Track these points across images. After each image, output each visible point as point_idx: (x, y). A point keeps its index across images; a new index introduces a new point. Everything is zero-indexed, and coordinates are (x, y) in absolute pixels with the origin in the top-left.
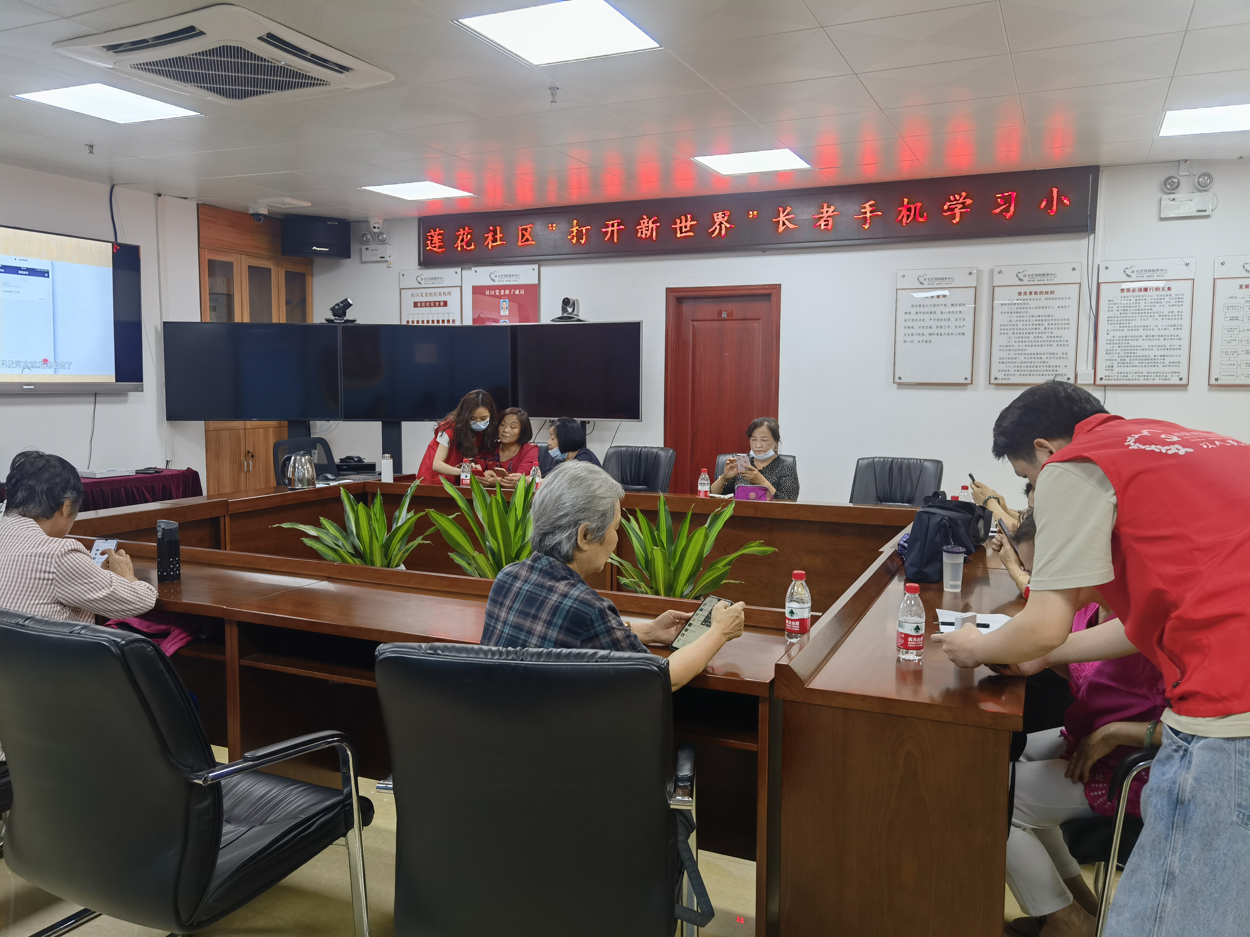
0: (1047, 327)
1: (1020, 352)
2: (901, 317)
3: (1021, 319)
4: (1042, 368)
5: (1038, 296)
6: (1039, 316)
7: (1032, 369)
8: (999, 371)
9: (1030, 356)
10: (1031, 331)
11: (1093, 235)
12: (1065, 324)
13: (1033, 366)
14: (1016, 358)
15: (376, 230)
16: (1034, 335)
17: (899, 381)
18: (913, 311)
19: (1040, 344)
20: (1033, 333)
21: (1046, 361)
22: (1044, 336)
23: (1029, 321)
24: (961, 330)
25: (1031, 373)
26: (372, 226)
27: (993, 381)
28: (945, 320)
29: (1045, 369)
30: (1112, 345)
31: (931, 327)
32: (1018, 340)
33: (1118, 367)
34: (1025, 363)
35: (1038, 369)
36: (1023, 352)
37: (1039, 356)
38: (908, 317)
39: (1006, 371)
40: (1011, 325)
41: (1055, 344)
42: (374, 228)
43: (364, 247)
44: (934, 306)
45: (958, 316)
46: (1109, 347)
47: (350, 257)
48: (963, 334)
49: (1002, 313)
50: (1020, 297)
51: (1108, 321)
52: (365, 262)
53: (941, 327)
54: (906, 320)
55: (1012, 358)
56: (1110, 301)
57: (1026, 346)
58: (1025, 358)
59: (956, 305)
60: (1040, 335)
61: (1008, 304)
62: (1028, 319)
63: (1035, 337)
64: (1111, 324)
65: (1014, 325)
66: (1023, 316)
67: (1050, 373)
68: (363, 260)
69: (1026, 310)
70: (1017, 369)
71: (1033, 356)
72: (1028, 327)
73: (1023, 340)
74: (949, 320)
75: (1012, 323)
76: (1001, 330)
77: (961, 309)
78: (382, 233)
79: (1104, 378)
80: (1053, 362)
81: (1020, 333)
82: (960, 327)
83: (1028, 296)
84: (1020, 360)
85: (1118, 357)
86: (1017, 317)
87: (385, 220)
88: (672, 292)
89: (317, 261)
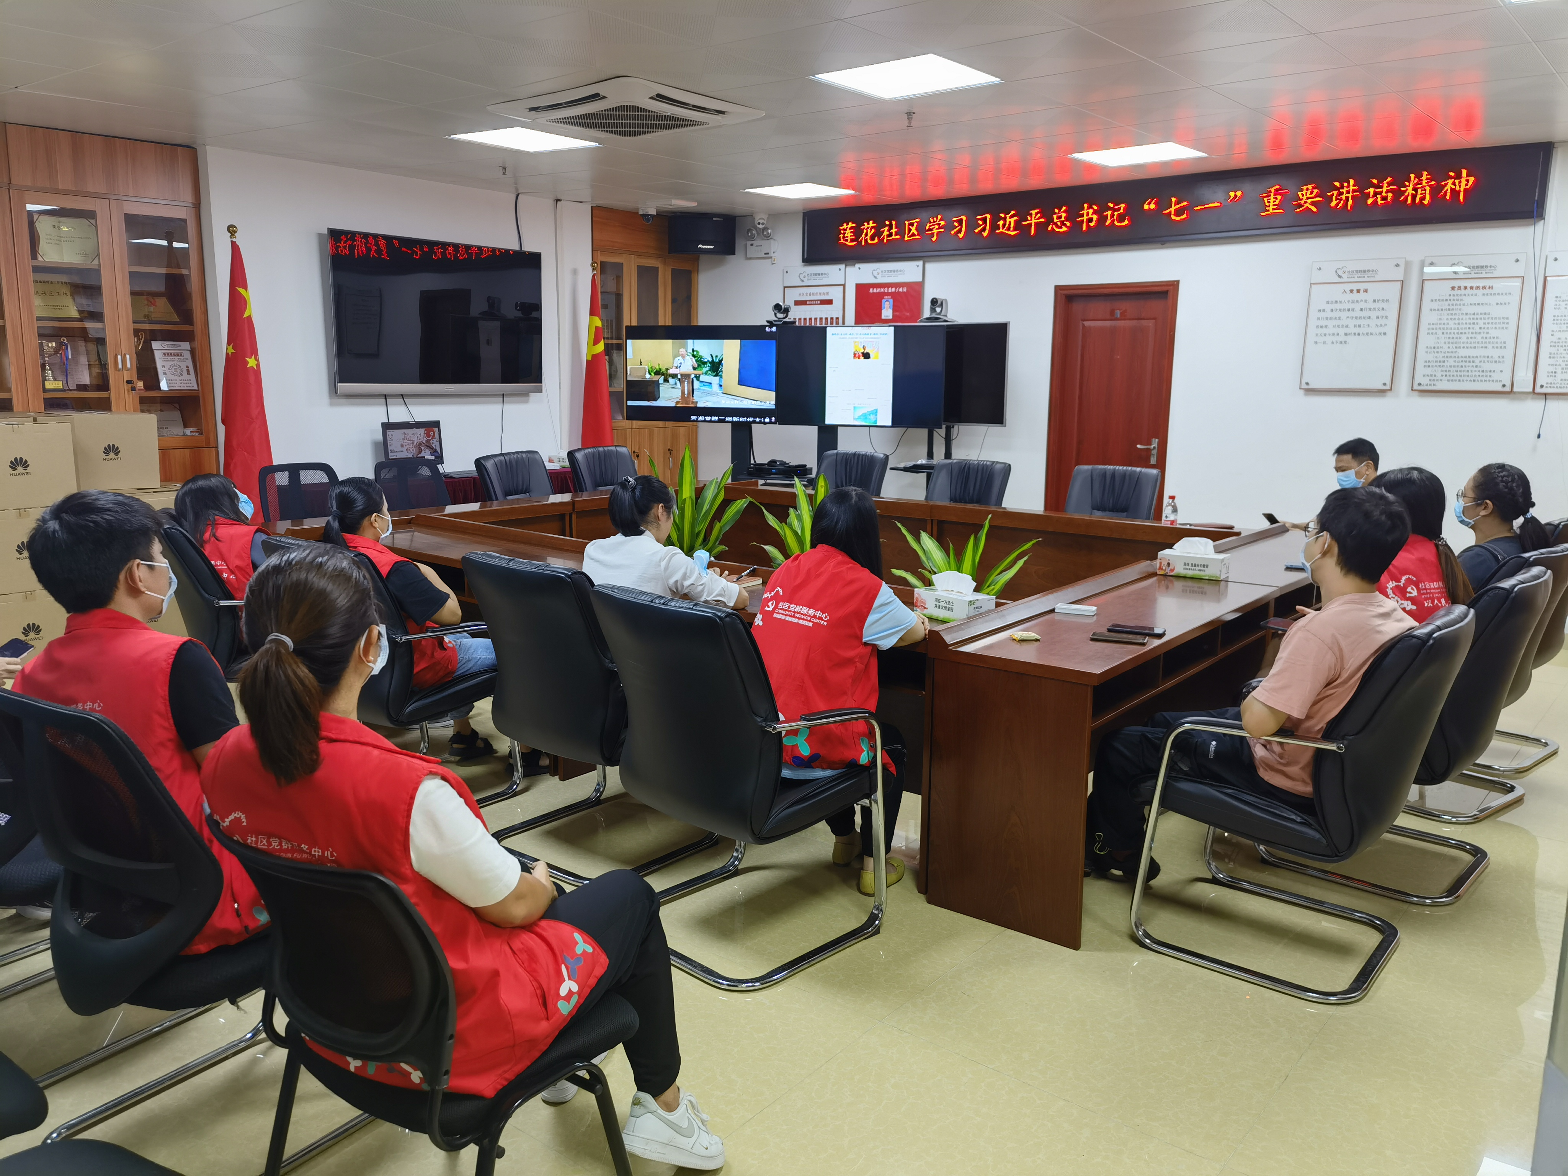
0: (1483, 326)
1: (1449, 355)
2: (1314, 314)
3: (1453, 317)
4: (1474, 373)
5: (1475, 291)
6: (1474, 314)
7: (1462, 374)
8: (1424, 376)
9: (1460, 359)
10: (1463, 331)
11: (1543, 221)
12: (1503, 323)
13: (1464, 371)
14: (1444, 362)
15: (761, 226)
16: (1467, 335)
17: (1306, 387)
18: (1328, 307)
19: (1473, 345)
20: (1465, 333)
21: (1479, 364)
22: (1479, 337)
23: (1462, 319)
24: (1382, 330)
25: (1461, 379)
26: (757, 222)
27: (1416, 387)
28: (1364, 318)
29: (1477, 374)
30: (1557, 348)
31: (1347, 326)
32: (1447, 340)
33: (1562, 373)
34: (1454, 366)
35: (1470, 374)
36: (1453, 355)
37: (1471, 360)
38: (1322, 315)
39: (1431, 375)
40: (1440, 324)
41: (1490, 346)
42: (759, 224)
43: (749, 243)
44: (1353, 302)
45: (1380, 314)
46: (1553, 350)
47: (734, 254)
48: (1385, 334)
49: (1431, 310)
50: (1453, 292)
51: (1554, 320)
52: (750, 259)
53: (1360, 326)
54: (1318, 319)
55: (1440, 362)
56: (1557, 297)
57: (1456, 347)
58: (1455, 361)
59: (1378, 301)
60: (1473, 336)
61: (1439, 300)
62: (1461, 317)
63: (1468, 338)
64: (1557, 324)
65: (1444, 324)
66: (1455, 314)
67: (1483, 379)
68: (748, 256)
69: (1459, 307)
70: (1444, 373)
71: (1464, 359)
72: (1460, 326)
73: (1455, 340)
74: (1369, 318)
75: (1442, 322)
76: (1429, 329)
77: (1384, 305)
78: (766, 229)
79: (1545, 385)
80: (1486, 366)
81: (1450, 333)
82: (1381, 325)
83: (1463, 292)
84: (1449, 364)
85: (1564, 361)
86: (1448, 314)
87: (769, 215)
88: (1061, 290)
89: (703, 257)
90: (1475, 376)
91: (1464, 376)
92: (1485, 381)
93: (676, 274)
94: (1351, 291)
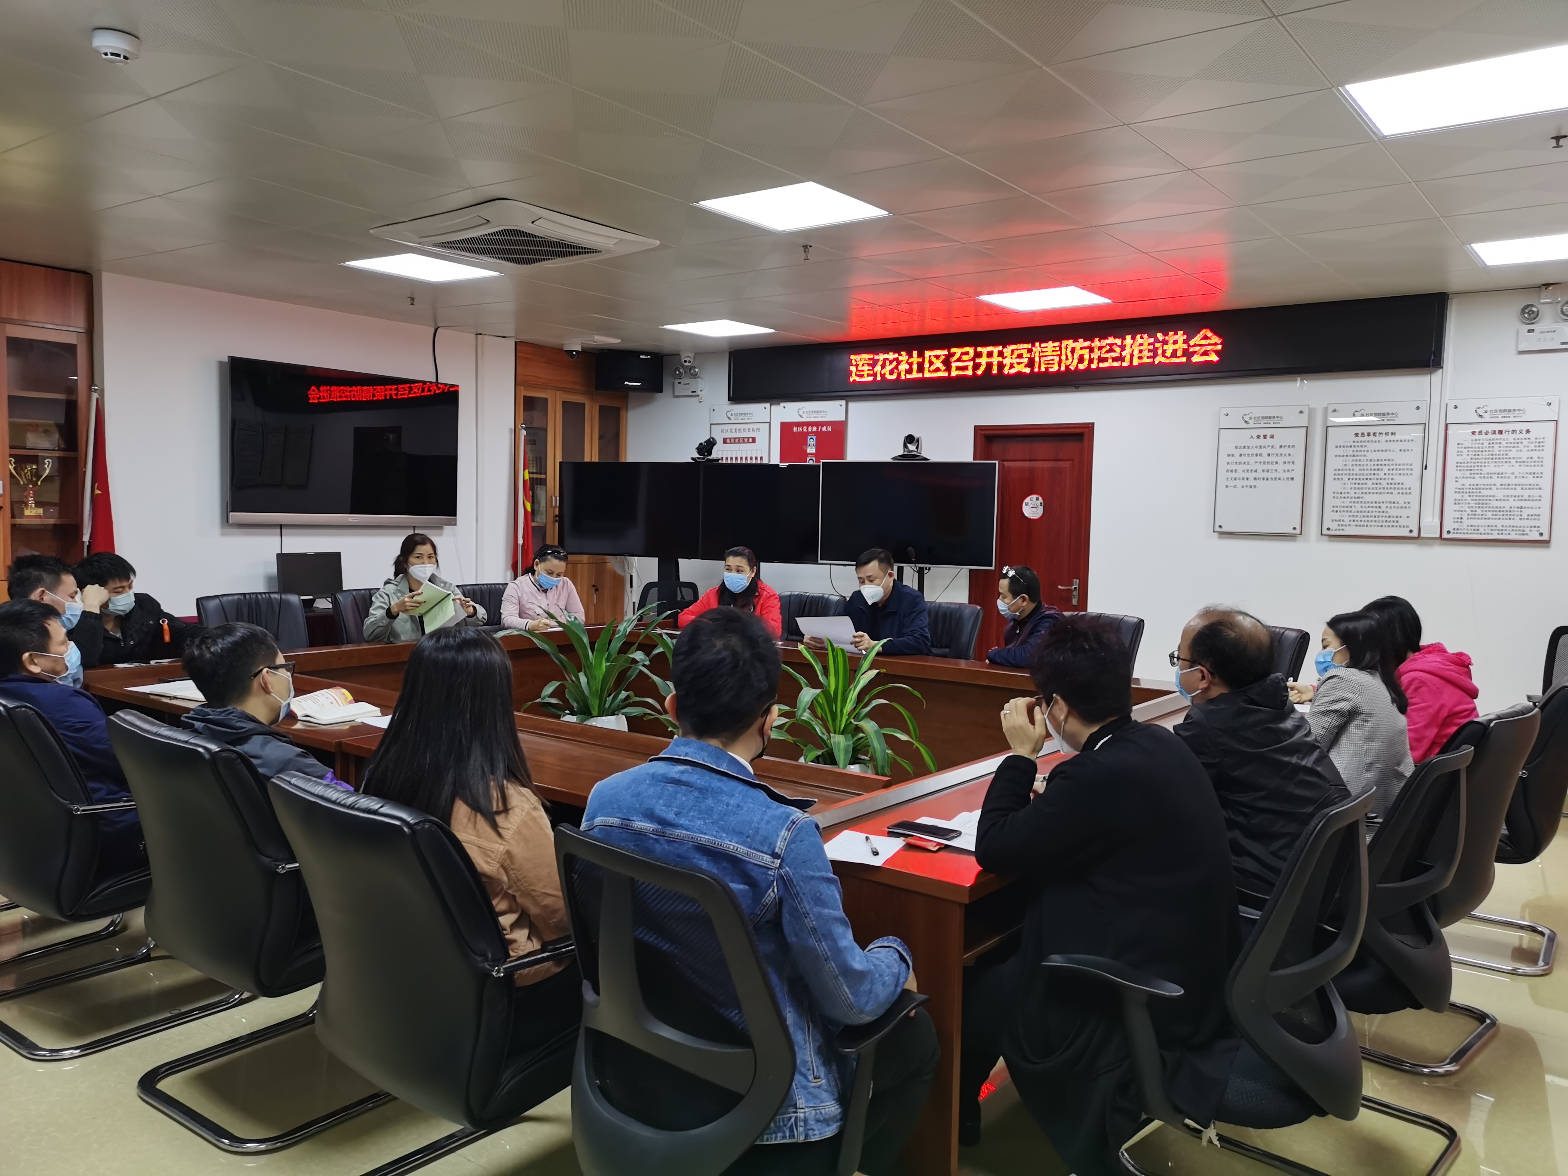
0: (1388, 472)
1: (1356, 500)
2: (1223, 459)
3: (1358, 463)
4: (1381, 519)
5: (1377, 438)
6: (1378, 460)
7: (1370, 519)
8: (1333, 521)
9: (1367, 505)
10: (1369, 477)
11: (1441, 370)
12: (1408, 469)
13: (1371, 516)
14: (1351, 507)
15: (687, 364)
16: (1372, 481)
17: (1220, 530)
18: (1237, 452)
19: (1379, 491)
20: (1370, 479)
21: (1385, 510)
22: (1384, 482)
23: (1367, 465)
24: (1290, 475)
25: (1369, 524)
26: (683, 361)
27: (1325, 532)
28: (1272, 463)
29: (1384, 519)
30: (1461, 494)
31: (1256, 471)
32: (1353, 486)
33: (1468, 518)
34: (1361, 512)
35: (1377, 519)
36: (1360, 500)
37: (1378, 505)
38: (1231, 459)
39: (1340, 520)
40: (1346, 470)
41: (1395, 492)
42: (685, 361)
43: (677, 381)
44: (1260, 447)
45: (1287, 459)
46: (1458, 496)
47: (662, 392)
48: (1292, 479)
49: (1336, 456)
50: (1356, 439)
51: (1457, 466)
52: (677, 397)
53: (1268, 471)
54: (1228, 463)
55: (1347, 507)
56: (1459, 444)
57: (1362, 493)
58: (1362, 507)
59: (1285, 446)
60: (1379, 481)
61: (1344, 447)
62: (1365, 463)
63: (1373, 484)
64: (1460, 470)
65: (1350, 470)
66: (1360, 460)
67: (1391, 524)
68: (676, 394)
69: (1363, 453)
70: (1352, 519)
71: (1371, 505)
72: (1365, 472)
73: (1360, 486)
74: (1277, 463)
75: (1348, 468)
76: (1335, 475)
77: (1290, 451)
78: (693, 367)
79: (1452, 531)
80: (1393, 512)
81: (1356, 479)
82: (1288, 471)
83: (1366, 438)
84: (1356, 510)
85: (1469, 507)
86: (1353, 460)
87: (696, 353)
88: (980, 430)
89: (632, 394)
90: (1382, 521)
92: (1392, 526)
93: (605, 412)
94: (1258, 437)
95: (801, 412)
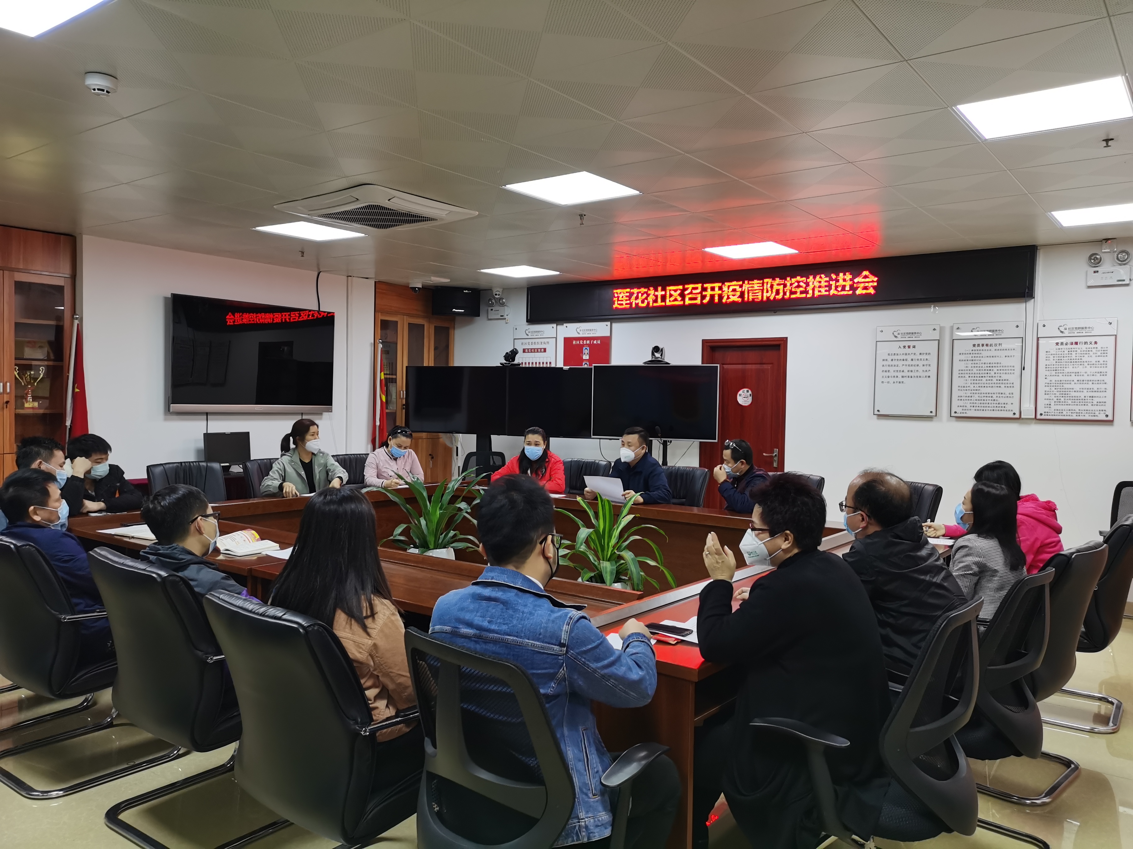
0: (997, 372)
1: (975, 392)
2: (880, 363)
3: (976, 365)
4: (993, 405)
5: (989, 348)
6: (990, 363)
7: (985, 405)
8: (958, 406)
9: (983, 395)
10: (983, 375)
11: (1033, 300)
12: (1011, 370)
13: (986, 403)
14: (971, 397)
15: (497, 296)
16: (986, 378)
17: (878, 413)
18: (889, 358)
19: (991, 385)
20: (985, 377)
21: (996, 399)
22: (994, 379)
23: (982, 367)
24: (927, 374)
25: (984, 409)
26: (494, 294)
27: (953, 414)
28: (914, 366)
29: (995, 405)
30: (1050, 387)
31: (903, 371)
32: (973, 382)
33: (1055, 405)
34: (979, 400)
35: (990, 405)
36: (977, 392)
37: (990, 395)
38: (885, 363)
39: (963, 406)
40: (967, 370)
41: (1002, 386)
42: (496, 295)
43: (490, 308)
44: (906, 354)
45: (925, 363)
46: (1047, 389)
47: (479, 316)
48: (929, 377)
49: (960, 360)
50: (974, 348)
51: (1046, 368)
52: (491, 319)
53: (912, 371)
54: (883, 366)
55: (969, 397)
56: (1047, 352)
57: (979, 387)
58: (979, 397)
59: (923, 354)
60: (991, 378)
61: (965, 354)
62: (981, 365)
63: (987, 380)
64: (1048, 370)
65: (970, 370)
66: (977, 363)
67: (1000, 409)
68: (489, 318)
69: (979, 359)
70: (972, 405)
71: (985, 395)
72: (981, 372)
73: (977, 382)
74: (918, 365)
75: (968, 369)
76: (959, 374)
77: (927, 357)
78: (502, 299)
79: (1044, 414)
80: (1002, 400)
81: (974, 377)
82: (926, 371)
83: (981, 348)
84: (975, 399)
85: (1055, 397)
86: (972, 364)
87: (504, 289)
88: (707, 342)
89: (458, 318)
90: (994, 407)
91: (986, 407)
92: (1001, 410)
93: (438, 330)
94: (904, 347)
95: (578, 330)
